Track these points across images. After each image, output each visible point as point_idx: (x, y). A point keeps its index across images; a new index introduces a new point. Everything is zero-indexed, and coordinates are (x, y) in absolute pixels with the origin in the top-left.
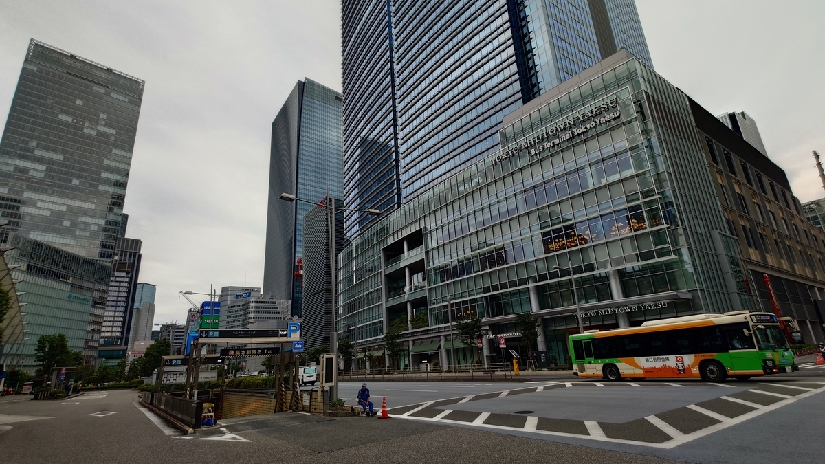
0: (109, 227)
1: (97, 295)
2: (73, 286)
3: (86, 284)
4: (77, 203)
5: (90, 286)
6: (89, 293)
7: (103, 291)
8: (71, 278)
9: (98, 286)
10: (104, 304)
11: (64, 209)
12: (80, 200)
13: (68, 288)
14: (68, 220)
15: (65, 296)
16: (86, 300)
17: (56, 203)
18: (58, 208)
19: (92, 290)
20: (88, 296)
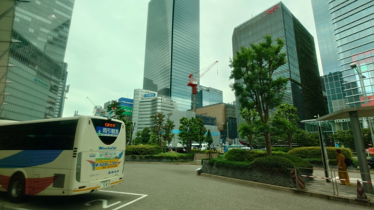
0: (60, 39)
1: (53, 83)
2: (38, 73)
3: (47, 74)
4: (38, 18)
5: (49, 76)
6: (48, 81)
7: (56, 82)
8: (37, 67)
9: (53, 77)
10: (56, 91)
11: (30, 19)
12: (41, 16)
13: (35, 73)
14: (32, 28)
15: (33, 78)
16: (46, 85)
17: (24, 14)
18: (25, 18)
19: (50, 79)
20: (47, 82)
